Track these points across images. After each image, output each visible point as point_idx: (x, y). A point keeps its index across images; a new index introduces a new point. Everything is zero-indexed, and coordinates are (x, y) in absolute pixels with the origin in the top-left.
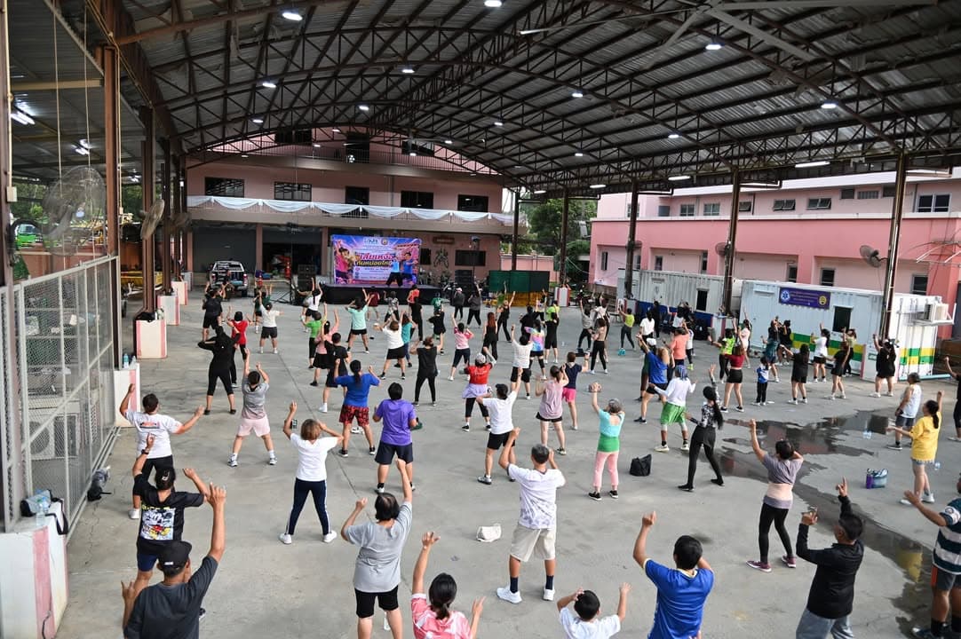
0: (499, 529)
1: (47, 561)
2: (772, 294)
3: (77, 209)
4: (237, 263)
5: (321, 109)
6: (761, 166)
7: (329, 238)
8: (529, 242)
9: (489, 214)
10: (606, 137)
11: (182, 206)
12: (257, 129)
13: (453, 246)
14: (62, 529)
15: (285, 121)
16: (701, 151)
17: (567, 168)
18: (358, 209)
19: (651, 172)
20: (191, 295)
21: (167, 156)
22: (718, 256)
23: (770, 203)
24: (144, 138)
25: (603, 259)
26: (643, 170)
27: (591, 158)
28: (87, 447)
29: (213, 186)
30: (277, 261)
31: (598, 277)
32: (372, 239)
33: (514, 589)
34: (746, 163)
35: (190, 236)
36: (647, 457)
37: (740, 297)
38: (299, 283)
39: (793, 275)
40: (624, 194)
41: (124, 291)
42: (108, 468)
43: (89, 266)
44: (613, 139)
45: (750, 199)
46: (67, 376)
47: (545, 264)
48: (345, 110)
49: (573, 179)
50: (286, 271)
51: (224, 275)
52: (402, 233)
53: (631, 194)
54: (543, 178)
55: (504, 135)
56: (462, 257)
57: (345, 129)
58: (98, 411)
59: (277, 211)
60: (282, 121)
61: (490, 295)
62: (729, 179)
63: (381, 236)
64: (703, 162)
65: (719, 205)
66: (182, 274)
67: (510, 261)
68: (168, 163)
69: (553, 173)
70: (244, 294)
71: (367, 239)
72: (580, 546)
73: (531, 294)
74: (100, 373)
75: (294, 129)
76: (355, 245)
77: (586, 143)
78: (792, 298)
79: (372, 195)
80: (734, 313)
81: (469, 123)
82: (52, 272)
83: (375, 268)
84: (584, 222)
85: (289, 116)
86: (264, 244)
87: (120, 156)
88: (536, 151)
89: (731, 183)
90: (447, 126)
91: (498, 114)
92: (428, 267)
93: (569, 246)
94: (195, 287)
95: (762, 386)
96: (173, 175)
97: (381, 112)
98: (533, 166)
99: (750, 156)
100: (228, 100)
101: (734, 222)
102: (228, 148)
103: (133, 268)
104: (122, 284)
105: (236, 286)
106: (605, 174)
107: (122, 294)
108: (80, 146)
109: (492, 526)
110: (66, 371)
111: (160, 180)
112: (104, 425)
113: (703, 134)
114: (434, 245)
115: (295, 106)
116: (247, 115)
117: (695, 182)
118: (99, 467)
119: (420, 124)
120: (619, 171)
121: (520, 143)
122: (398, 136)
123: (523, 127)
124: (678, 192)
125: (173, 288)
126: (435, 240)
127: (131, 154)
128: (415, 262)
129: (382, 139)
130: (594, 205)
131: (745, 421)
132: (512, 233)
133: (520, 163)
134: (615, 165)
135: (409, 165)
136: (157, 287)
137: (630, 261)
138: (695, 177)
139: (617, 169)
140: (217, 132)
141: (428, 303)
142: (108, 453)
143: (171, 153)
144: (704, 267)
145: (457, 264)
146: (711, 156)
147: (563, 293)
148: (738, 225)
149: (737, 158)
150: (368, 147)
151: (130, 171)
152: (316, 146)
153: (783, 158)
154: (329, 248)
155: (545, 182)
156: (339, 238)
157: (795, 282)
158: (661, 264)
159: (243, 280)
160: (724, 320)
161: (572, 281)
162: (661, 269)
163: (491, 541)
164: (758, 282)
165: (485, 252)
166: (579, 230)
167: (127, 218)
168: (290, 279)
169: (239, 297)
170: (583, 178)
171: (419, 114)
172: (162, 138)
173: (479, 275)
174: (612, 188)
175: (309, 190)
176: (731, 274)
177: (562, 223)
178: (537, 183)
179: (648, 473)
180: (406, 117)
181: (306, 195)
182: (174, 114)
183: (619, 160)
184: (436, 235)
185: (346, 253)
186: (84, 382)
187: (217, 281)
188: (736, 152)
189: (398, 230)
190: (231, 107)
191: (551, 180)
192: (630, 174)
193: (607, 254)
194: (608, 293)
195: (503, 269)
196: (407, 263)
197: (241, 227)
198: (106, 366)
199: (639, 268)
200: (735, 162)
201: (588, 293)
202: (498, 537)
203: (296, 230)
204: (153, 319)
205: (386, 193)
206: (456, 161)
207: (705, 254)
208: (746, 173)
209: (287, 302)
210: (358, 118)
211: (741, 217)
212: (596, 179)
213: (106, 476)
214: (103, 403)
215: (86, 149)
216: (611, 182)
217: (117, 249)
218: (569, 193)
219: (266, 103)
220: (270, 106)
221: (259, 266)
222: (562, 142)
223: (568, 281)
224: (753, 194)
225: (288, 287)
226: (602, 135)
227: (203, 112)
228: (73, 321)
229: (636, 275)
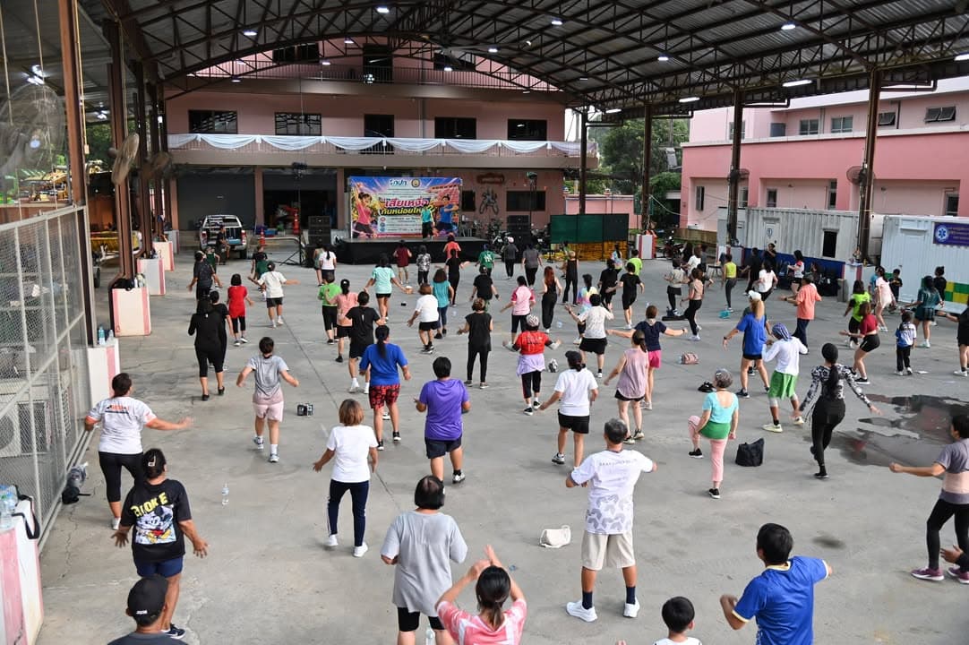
0: (568, 532)
1: (16, 569)
2: (924, 232)
3: (30, 137)
4: (232, 217)
5: (329, 15)
6: (908, 61)
7: (346, 181)
8: (601, 177)
9: (548, 142)
10: (698, 34)
11: (161, 146)
12: (250, 45)
13: (504, 187)
14: (33, 533)
15: (285, 34)
16: (826, 46)
17: (648, 78)
18: (381, 143)
19: (759, 78)
20: (178, 259)
21: (139, 84)
22: (851, 184)
23: (921, 113)
24: (110, 60)
25: (698, 196)
26: (749, 76)
27: (680, 63)
28: (59, 441)
29: (200, 121)
30: (282, 213)
31: (693, 221)
32: (399, 180)
33: (587, 604)
34: (887, 59)
35: (173, 185)
36: (758, 441)
37: (882, 238)
38: (310, 238)
39: (952, 206)
40: (724, 109)
41: (96, 256)
42: (86, 464)
43: (51, 217)
44: (708, 35)
45: (893, 109)
46: (31, 354)
47: (623, 205)
48: (360, 15)
49: (656, 92)
50: (294, 224)
51: (217, 232)
52: (438, 171)
53: (733, 107)
54: (617, 93)
55: (564, 38)
56: (515, 200)
57: (361, 40)
58: (72, 398)
59: (279, 150)
60: (281, 34)
61: (553, 247)
62: (864, 81)
63: (412, 176)
64: (828, 61)
65: (851, 118)
66: (165, 232)
67: (578, 203)
68: (141, 90)
69: (630, 86)
70: (242, 256)
71: (394, 180)
72: (672, 552)
73: (606, 244)
74: (71, 352)
75: (296, 43)
76: (380, 189)
77: (671, 43)
78: (951, 237)
79: (397, 124)
80: (873, 260)
81: (519, 24)
82: (7, 222)
83: (405, 217)
84: (672, 150)
85: (289, 27)
86: (266, 193)
87: (81, 85)
88: (607, 56)
89: (867, 86)
90: (491, 30)
91: (556, 10)
92: (472, 214)
93: (653, 180)
94: (181, 250)
95: (903, 353)
96: (148, 108)
97: (406, 15)
98: (603, 77)
99: (892, 49)
100: (212, 9)
101: (871, 139)
102: (215, 71)
103: (106, 227)
104: (93, 248)
105: (233, 246)
106: (698, 84)
107: (94, 260)
108: (32, 75)
109: (560, 528)
110: (29, 349)
111: (133, 116)
112: (79, 415)
113: (828, 22)
114: (480, 186)
115: (297, 12)
116: (236, 28)
117: (819, 88)
118: (74, 465)
119: (457, 29)
120: (717, 79)
121: (586, 47)
122: (429, 45)
123: (590, 27)
124: (796, 103)
125: (156, 249)
126: (480, 179)
127: (96, 83)
128: (455, 208)
129: (408, 52)
130: (686, 126)
131: (887, 396)
132: (578, 166)
133: (586, 75)
134: (712, 70)
135: (445, 83)
136: (135, 250)
137: (734, 196)
138: (818, 81)
139: (714, 75)
140: (199, 50)
141: (473, 259)
142: (85, 448)
143: (146, 81)
144: (832, 201)
145: (508, 209)
146: (840, 52)
147: (647, 242)
148: (878, 143)
149: (876, 52)
150: (390, 63)
151: (96, 106)
152: (324, 63)
153: (938, 49)
154: (346, 194)
155: (620, 98)
156: (359, 181)
157: (955, 215)
158: (775, 201)
159: (241, 239)
160: (860, 269)
161: (658, 227)
162: (775, 206)
163: (558, 547)
164: (904, 216)
165: (544, 193)
166: (666, 161)
167: (95, 167)
168: (299, 235)
169: (236, 259)
170: (670, 90)
171: (454, 16)
172: (132, 61)
173: (537, 223)
174: (708, 102)
175: (319, 122)
176: (868, 208)
177: (643, 152)
178: (610, 99)
179: (760, 463)
180: (438, 21)
181: (315, 128)
182: (144, 29)
183: (717, 64)
184: (482, 173)
185: (368, 199)
186: (52, 359)
187: (208, 240)
188: (873, 45)
189: (432, 168)
190: (217, 18)
191: (629, 95)
192: (732, 82)
193: (703, 189)
194: (705, 240)
195: (568, 213)
196: (446, 210)
197: (235, 171)
198: (78, 343)
199: (745, 205)
200: (872, 59)
201: (679, 240)
202: (567, 541)
203: (303, 172)
204: (133, 286)
205: (416, 121)
206: (503, 76)
207: (833, 183)
208: (886, 72)
209: (296, 264)
210: (377, 25)
211: (880, 132)
212: (686, 91)
213: (83, 475)
214: (77, 387)
215: (41, 78)
216: (708, 93)
217: (83, 197)
218: (651, 112)
219: (260, 10)
220: (264, 15)
221: (260, 221)
222: (641, 44)
223: (653, 227)
224: (898, 102)
225: (298, 245)
226: (693, 31)
227: (182, 25)
228: (36, 291)
229: (741, 215)
